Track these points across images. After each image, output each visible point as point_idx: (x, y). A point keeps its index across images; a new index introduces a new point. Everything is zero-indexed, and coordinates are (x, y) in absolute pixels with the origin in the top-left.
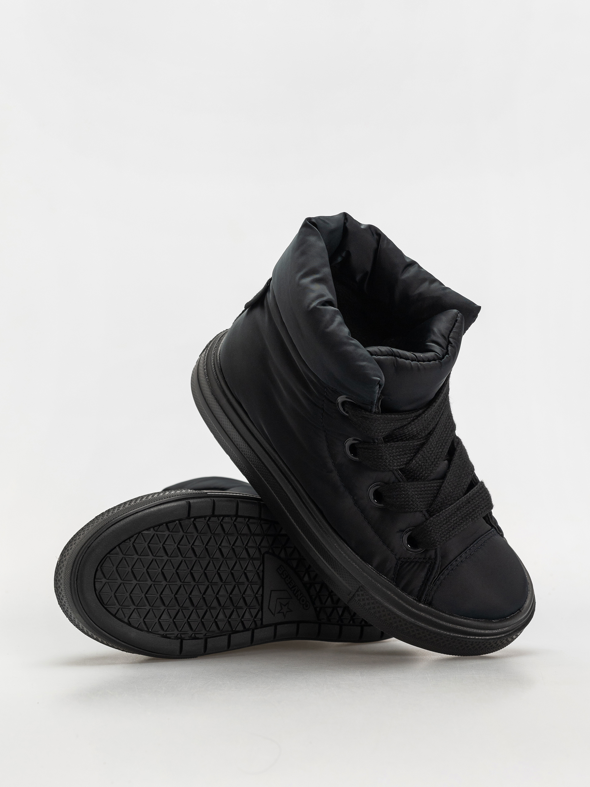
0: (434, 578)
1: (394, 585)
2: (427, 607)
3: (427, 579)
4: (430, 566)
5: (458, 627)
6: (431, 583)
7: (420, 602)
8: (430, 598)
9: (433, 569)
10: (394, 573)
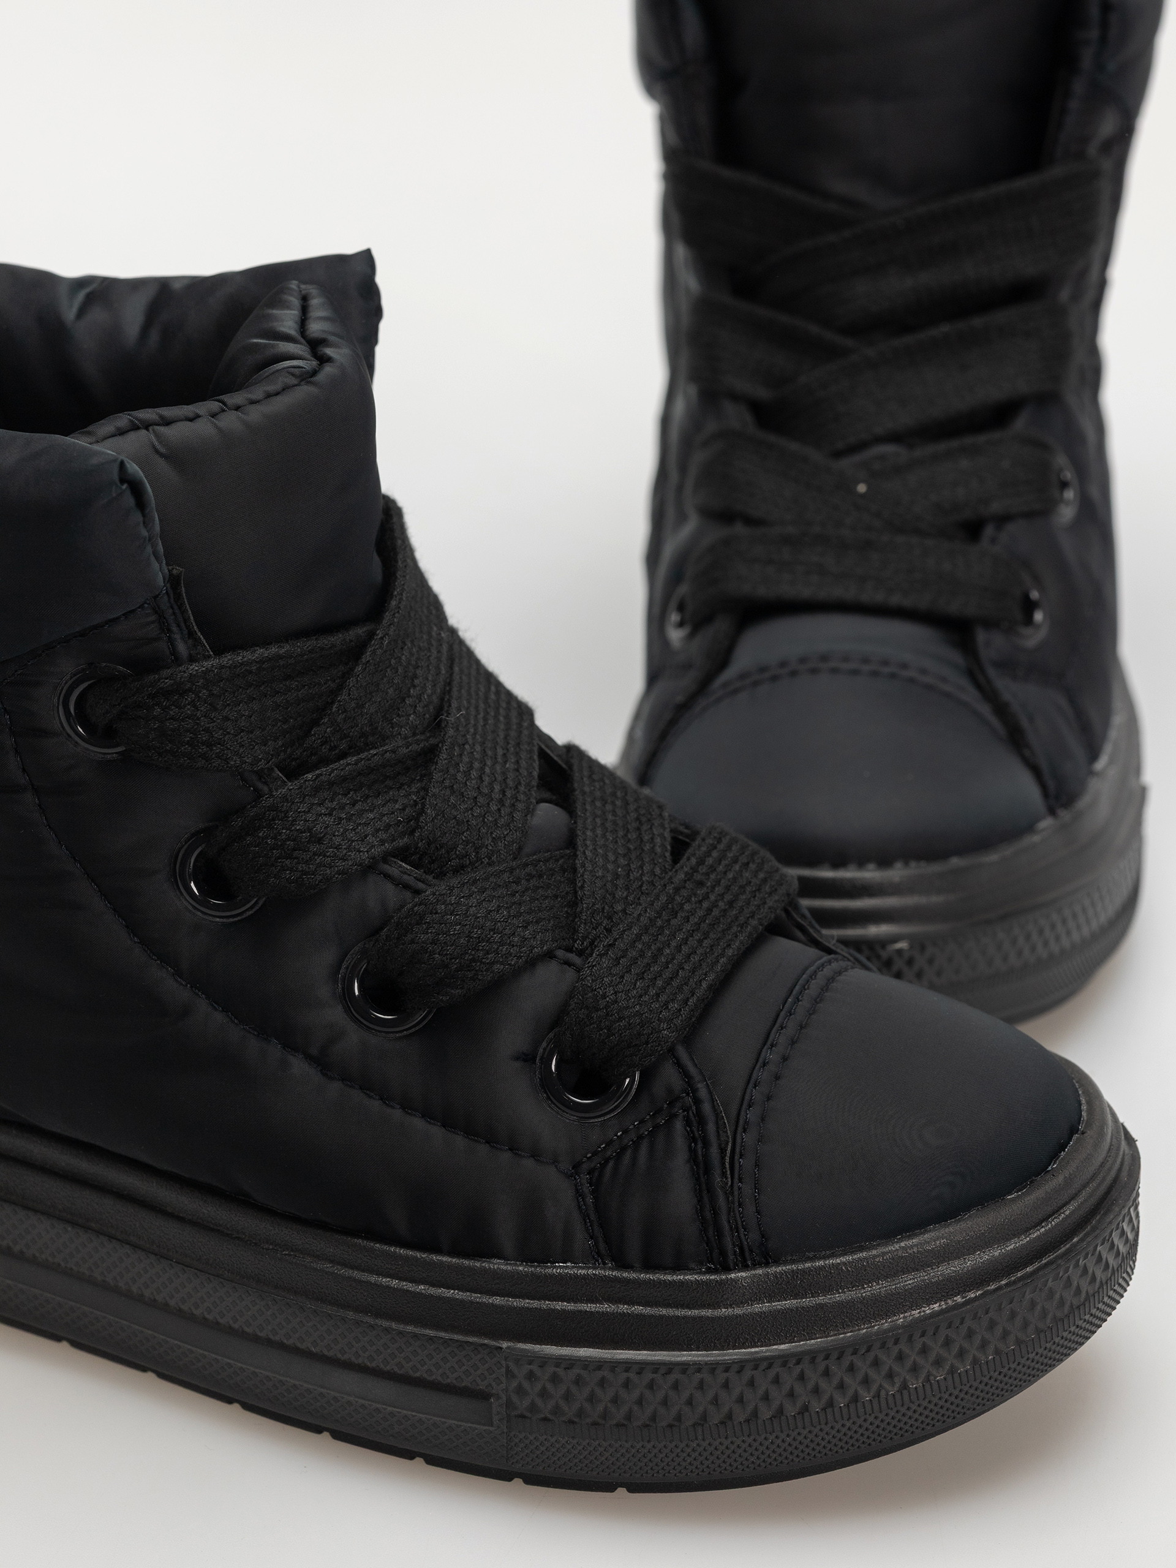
0: (723, 1151)
1: (610, 1269)
2: (760, 1271)
3: (700, 1169)
4: (688, 1122)
5: (909, 1281)
6: (724, 1174)
7: (727, 1269)
8: (754, 1236)
9: (702, 1121)
10: (587, 1230)
